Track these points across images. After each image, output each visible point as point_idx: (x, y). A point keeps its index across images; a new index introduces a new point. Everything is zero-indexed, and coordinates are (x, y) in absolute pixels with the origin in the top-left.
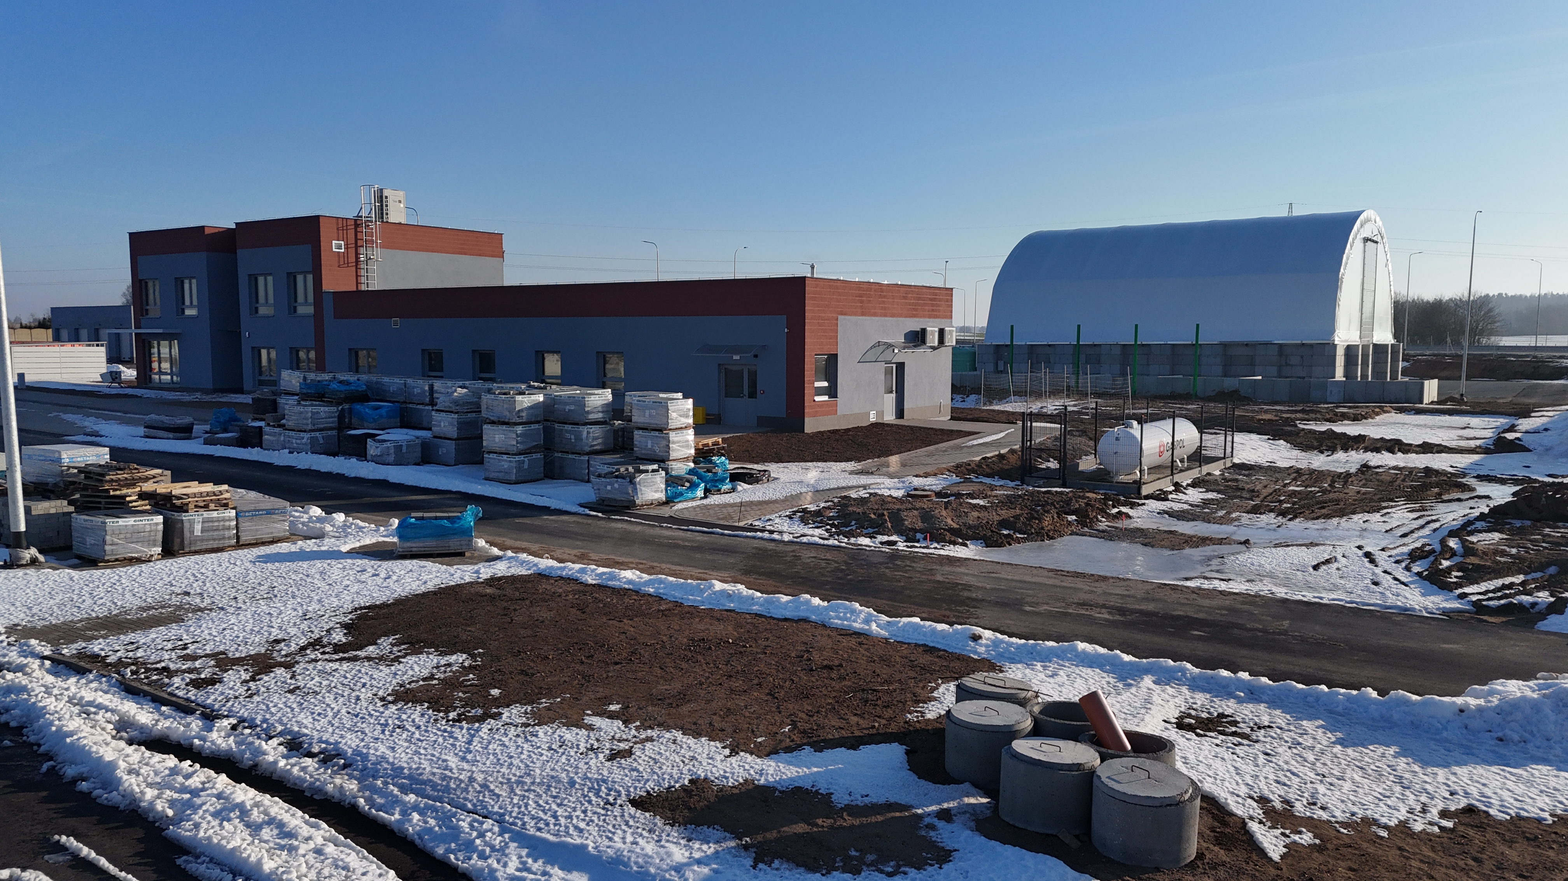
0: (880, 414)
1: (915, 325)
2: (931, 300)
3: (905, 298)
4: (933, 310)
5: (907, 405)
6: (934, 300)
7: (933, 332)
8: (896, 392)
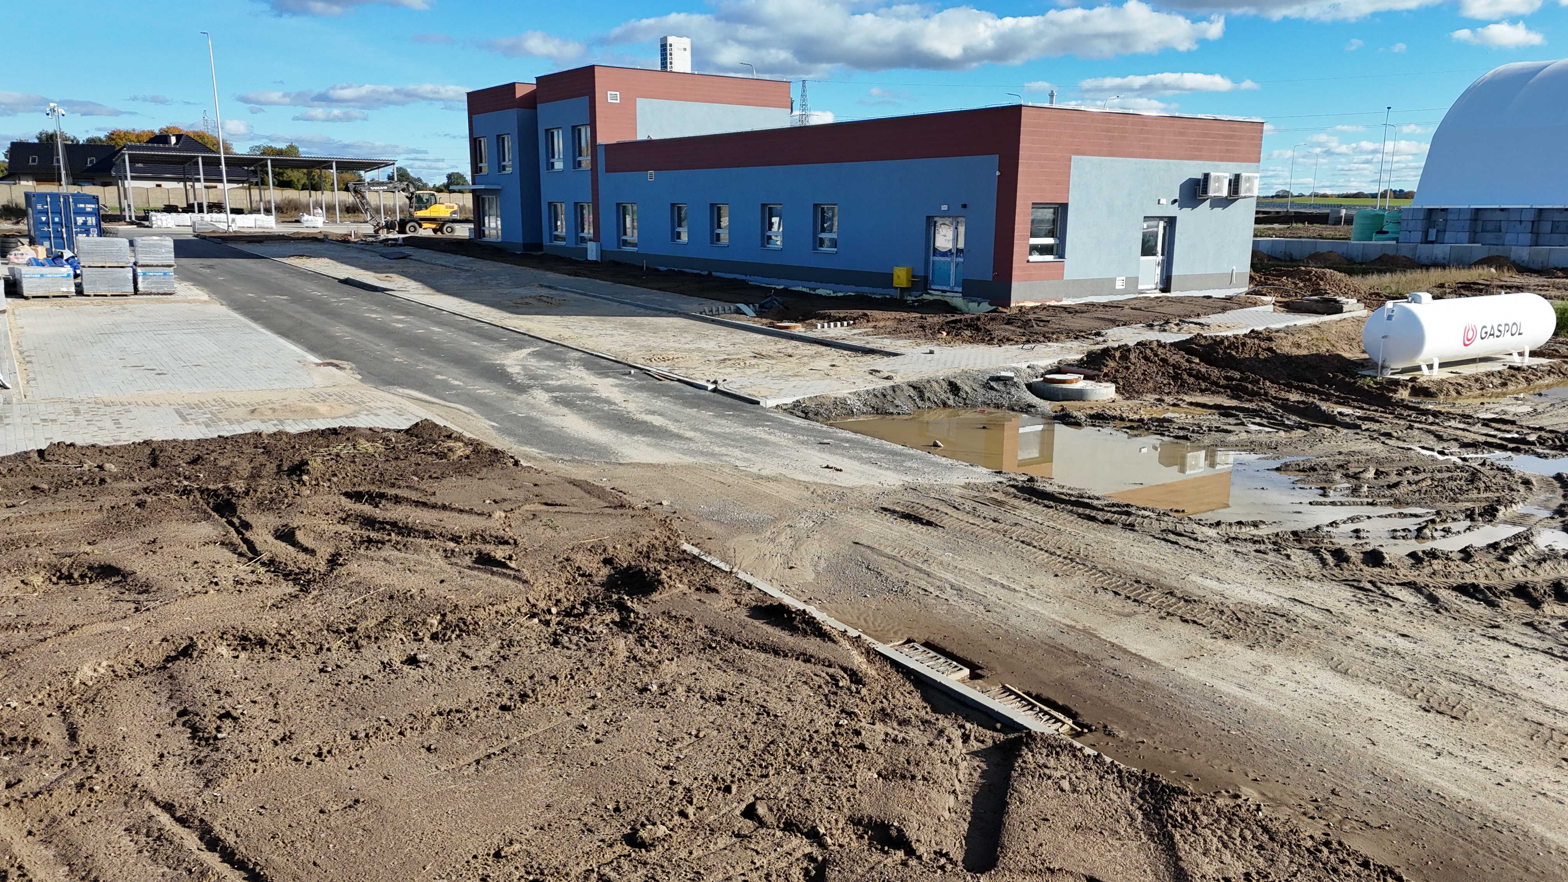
0: (1132, 282)
1: (1194, 170)
2: (1225, 137)
3: (1181, 134)
4: (1228, 151)
5: (1175, 272)
6: (1231, 137)
7: (1218, 179)
8: (1163, 254)
